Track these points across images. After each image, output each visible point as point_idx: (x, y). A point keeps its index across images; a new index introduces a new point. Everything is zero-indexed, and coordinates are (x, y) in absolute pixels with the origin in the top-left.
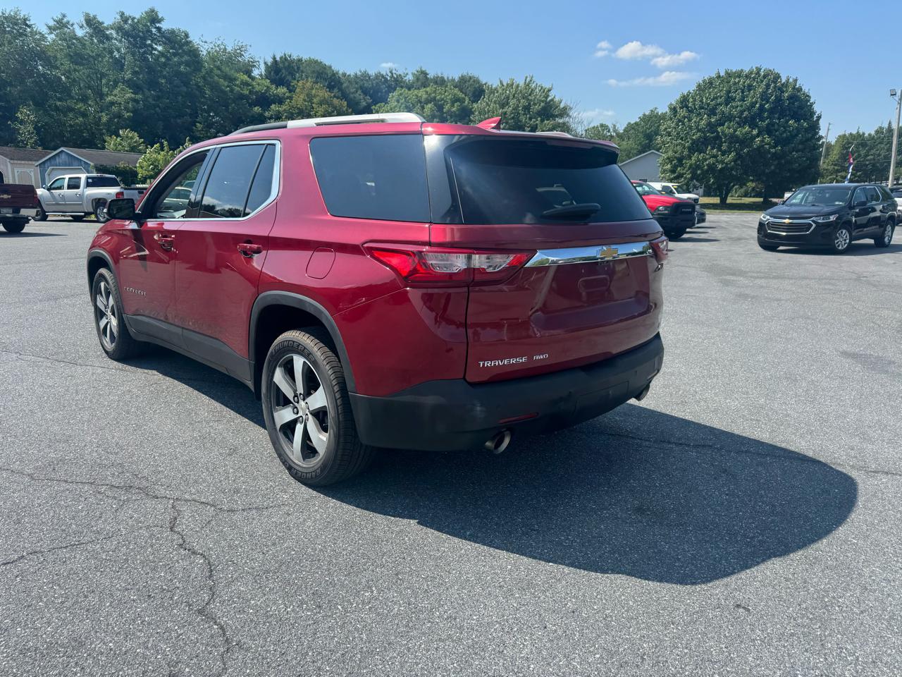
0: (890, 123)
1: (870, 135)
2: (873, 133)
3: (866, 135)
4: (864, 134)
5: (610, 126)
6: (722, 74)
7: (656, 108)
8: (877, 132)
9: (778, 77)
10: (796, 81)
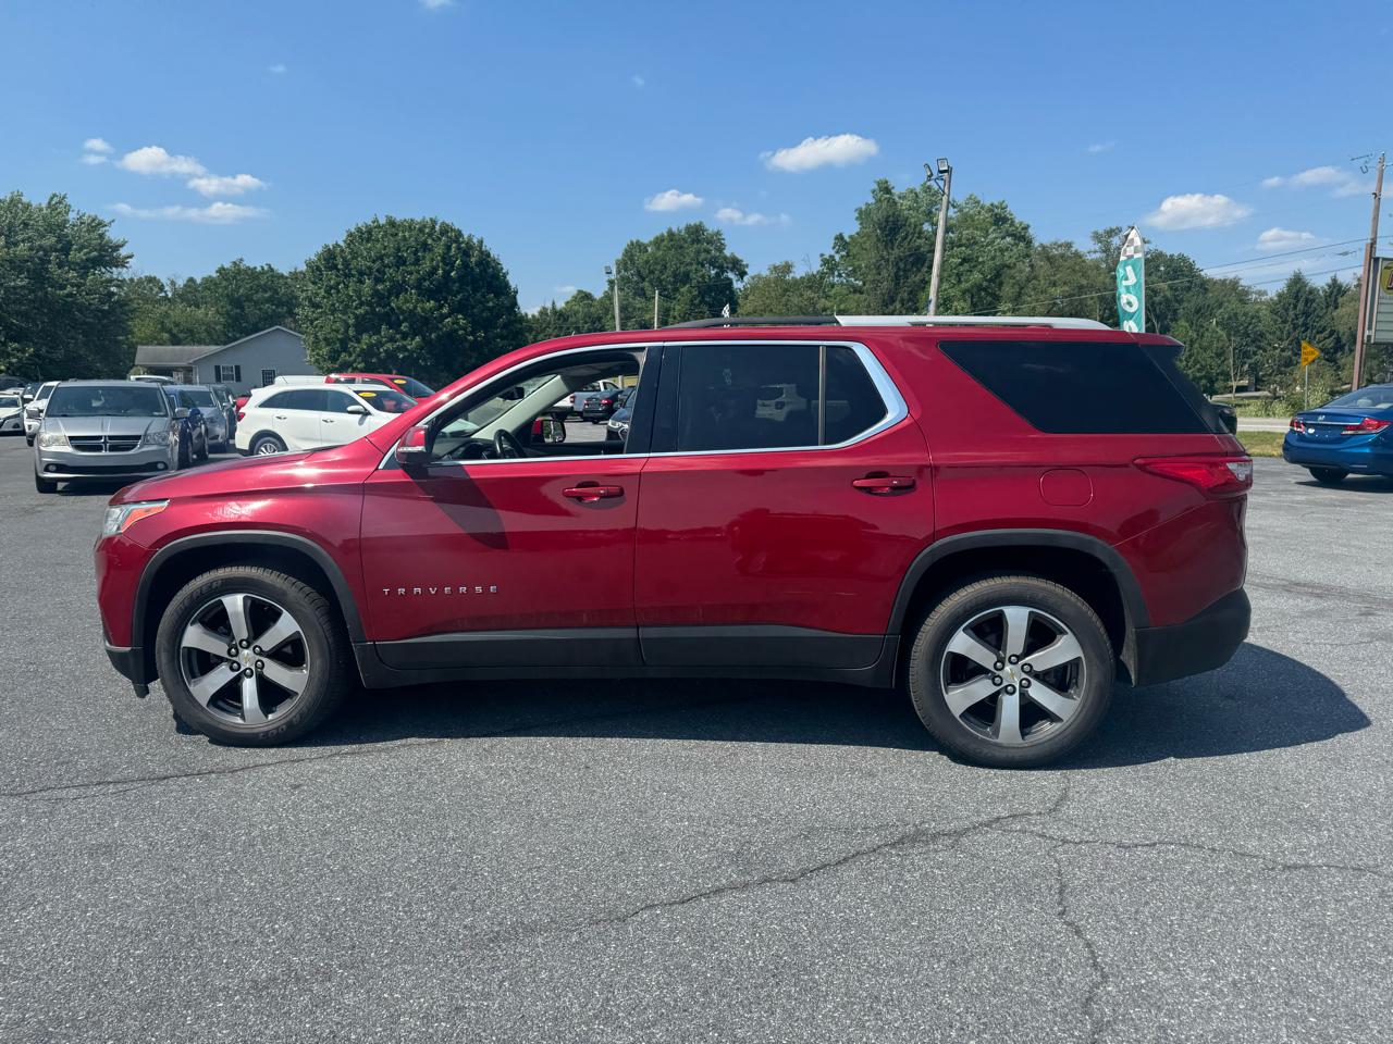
0: (554, 303)
1: (533, 316)
2: (537, 314)
3: (530, 316)
4: (526, 315)
5: (164, 281)
6: (382, 221)
7: (241, 260)
8: (541, 313)
9: (459, 234)
10: (481, 242)
